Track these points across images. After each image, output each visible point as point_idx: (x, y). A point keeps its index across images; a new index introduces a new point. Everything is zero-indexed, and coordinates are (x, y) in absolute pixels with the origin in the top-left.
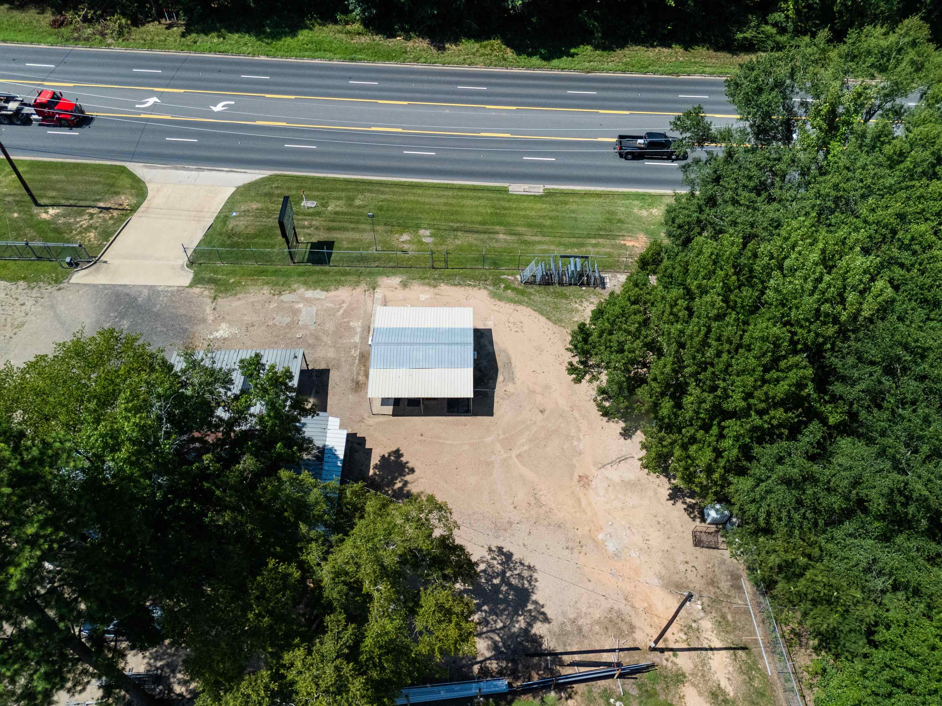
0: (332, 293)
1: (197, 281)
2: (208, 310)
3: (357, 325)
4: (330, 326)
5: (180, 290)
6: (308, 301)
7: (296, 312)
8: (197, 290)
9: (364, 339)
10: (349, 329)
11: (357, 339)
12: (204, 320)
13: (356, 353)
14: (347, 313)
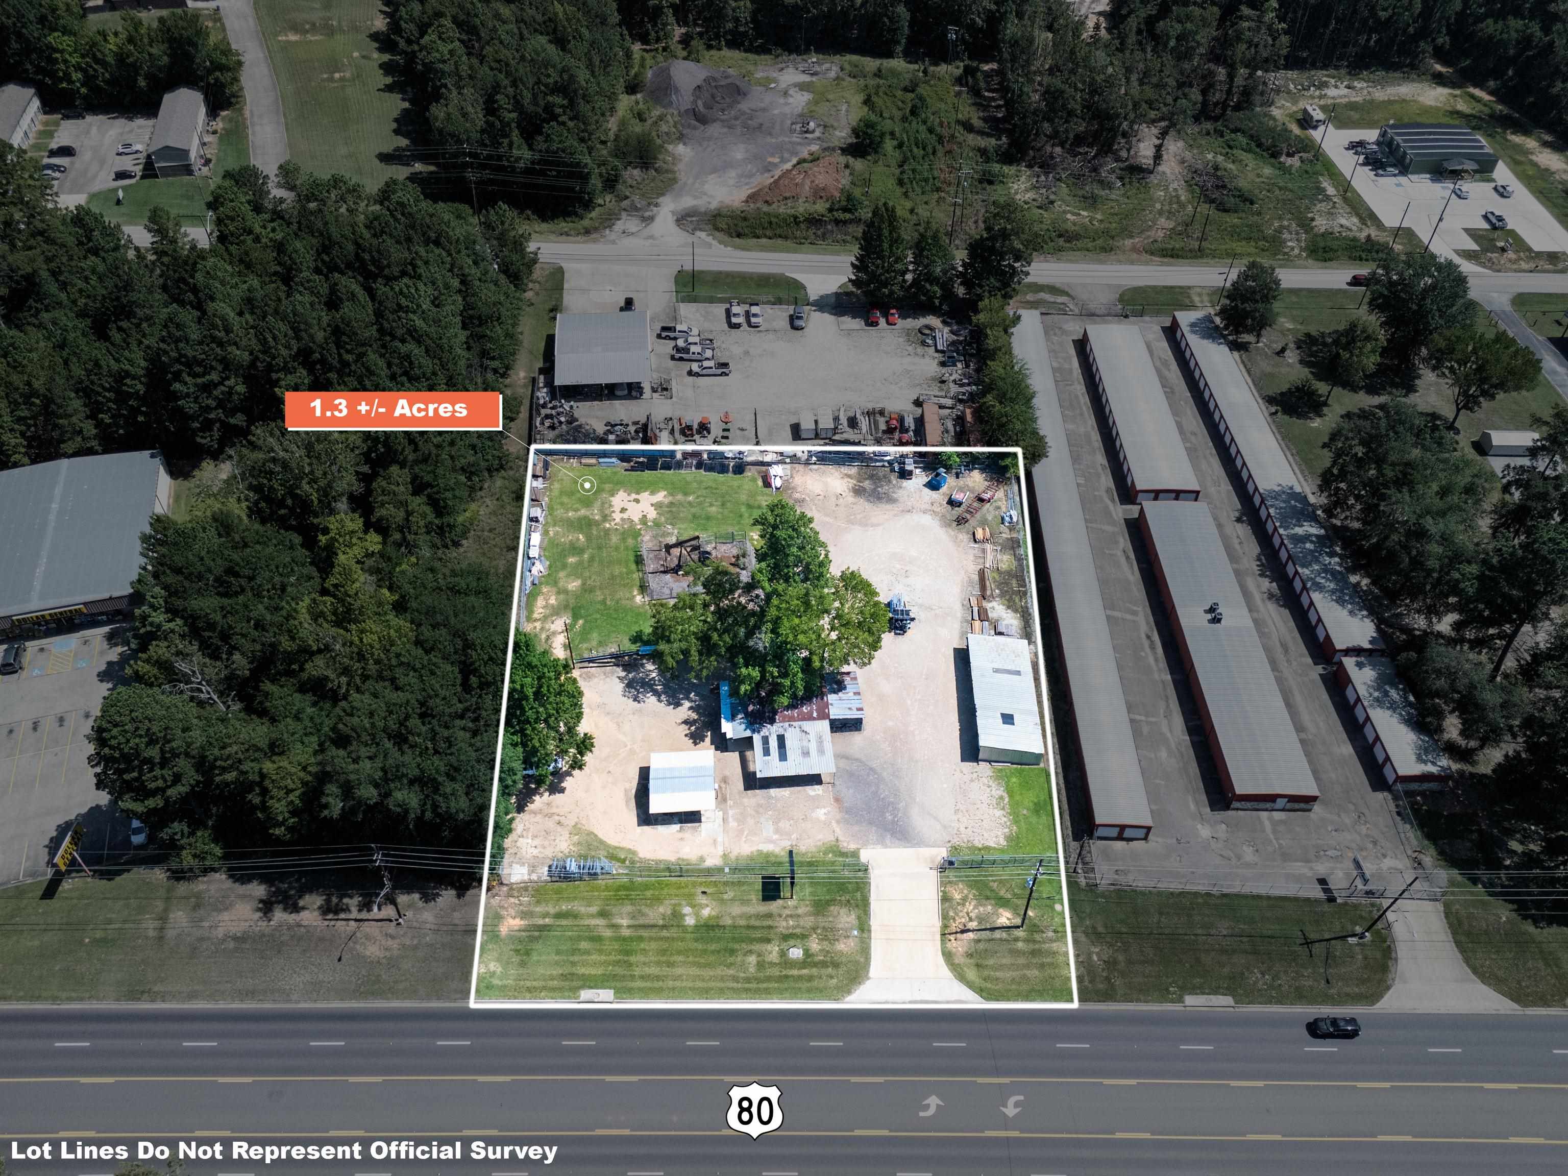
0: (754, 849)
1: (855, 854)
2: (838, 830)
3: (733, 824)
4: (751, 821)
5: (865, 845)
6: (771, 841)
7: (777, 831)
8: (852, 847)
9: (725, 813)
10: (738, 820)
11: (731, 812)
12: (838, 822)
13: (730, 803)
14: (741, 832)
